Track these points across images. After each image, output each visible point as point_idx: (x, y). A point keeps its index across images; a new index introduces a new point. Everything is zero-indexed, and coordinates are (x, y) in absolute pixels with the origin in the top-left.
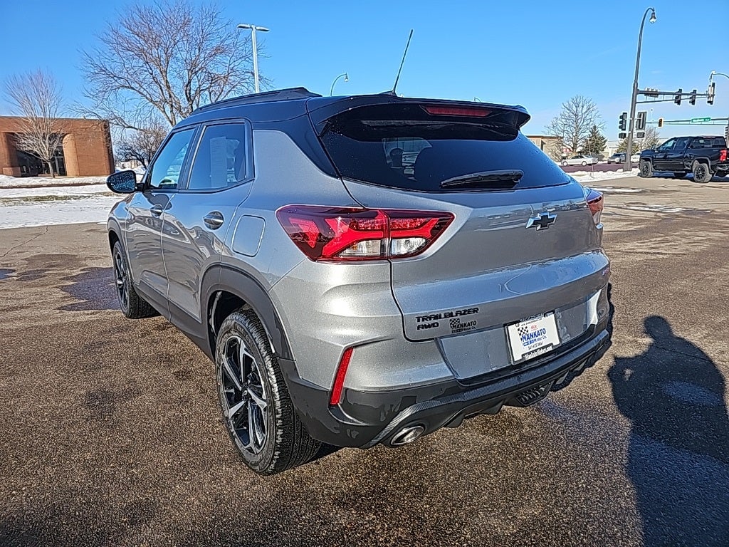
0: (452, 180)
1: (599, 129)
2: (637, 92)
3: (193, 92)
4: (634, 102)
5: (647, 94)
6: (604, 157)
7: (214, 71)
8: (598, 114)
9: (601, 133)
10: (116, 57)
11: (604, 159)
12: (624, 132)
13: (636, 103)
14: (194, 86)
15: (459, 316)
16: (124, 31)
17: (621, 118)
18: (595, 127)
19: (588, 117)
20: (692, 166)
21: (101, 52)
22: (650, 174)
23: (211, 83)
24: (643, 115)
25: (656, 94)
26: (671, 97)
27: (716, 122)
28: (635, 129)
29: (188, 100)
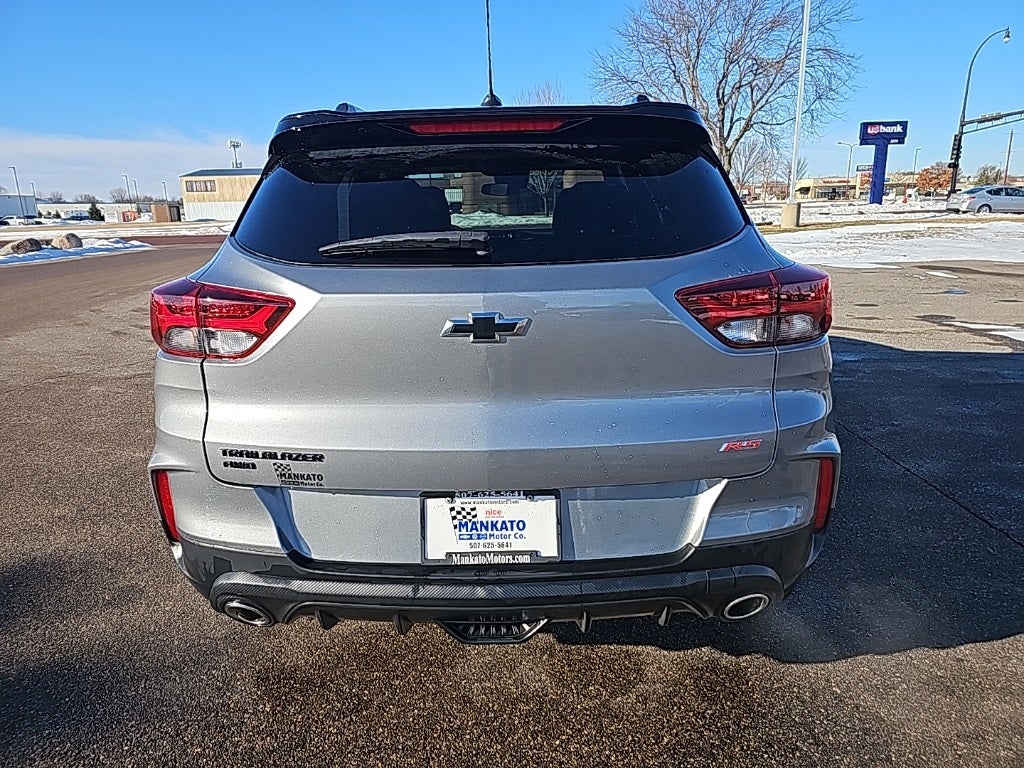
0: (336, 245)
3: (728, 90)
7: (764, 56)
10: (635, 56)
14: (732, 79)
15: (286, 462)
16: (647, 18)
21: (616, 50)
23: (755, 75)
29: (719, 101)
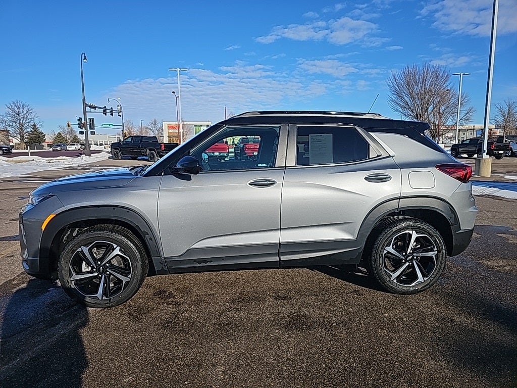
1: (38, 126)
2: (85, 105)
4: (85, 112)
5: (91, 107)
6: (44, 146)
8: (36, 116)
9: (41, 129)
11: (44, 148)
12: (82, 130)
13: (86, 112)
17: (79, 120)
18: (35, 125)
19: (29, 117)
20: (146, 152)
22: (120, 157)
24: (91, 120)
25: (95, 108)
26: (102, 110)
27: (116, 127)
28: (88, 129)
